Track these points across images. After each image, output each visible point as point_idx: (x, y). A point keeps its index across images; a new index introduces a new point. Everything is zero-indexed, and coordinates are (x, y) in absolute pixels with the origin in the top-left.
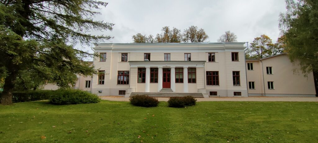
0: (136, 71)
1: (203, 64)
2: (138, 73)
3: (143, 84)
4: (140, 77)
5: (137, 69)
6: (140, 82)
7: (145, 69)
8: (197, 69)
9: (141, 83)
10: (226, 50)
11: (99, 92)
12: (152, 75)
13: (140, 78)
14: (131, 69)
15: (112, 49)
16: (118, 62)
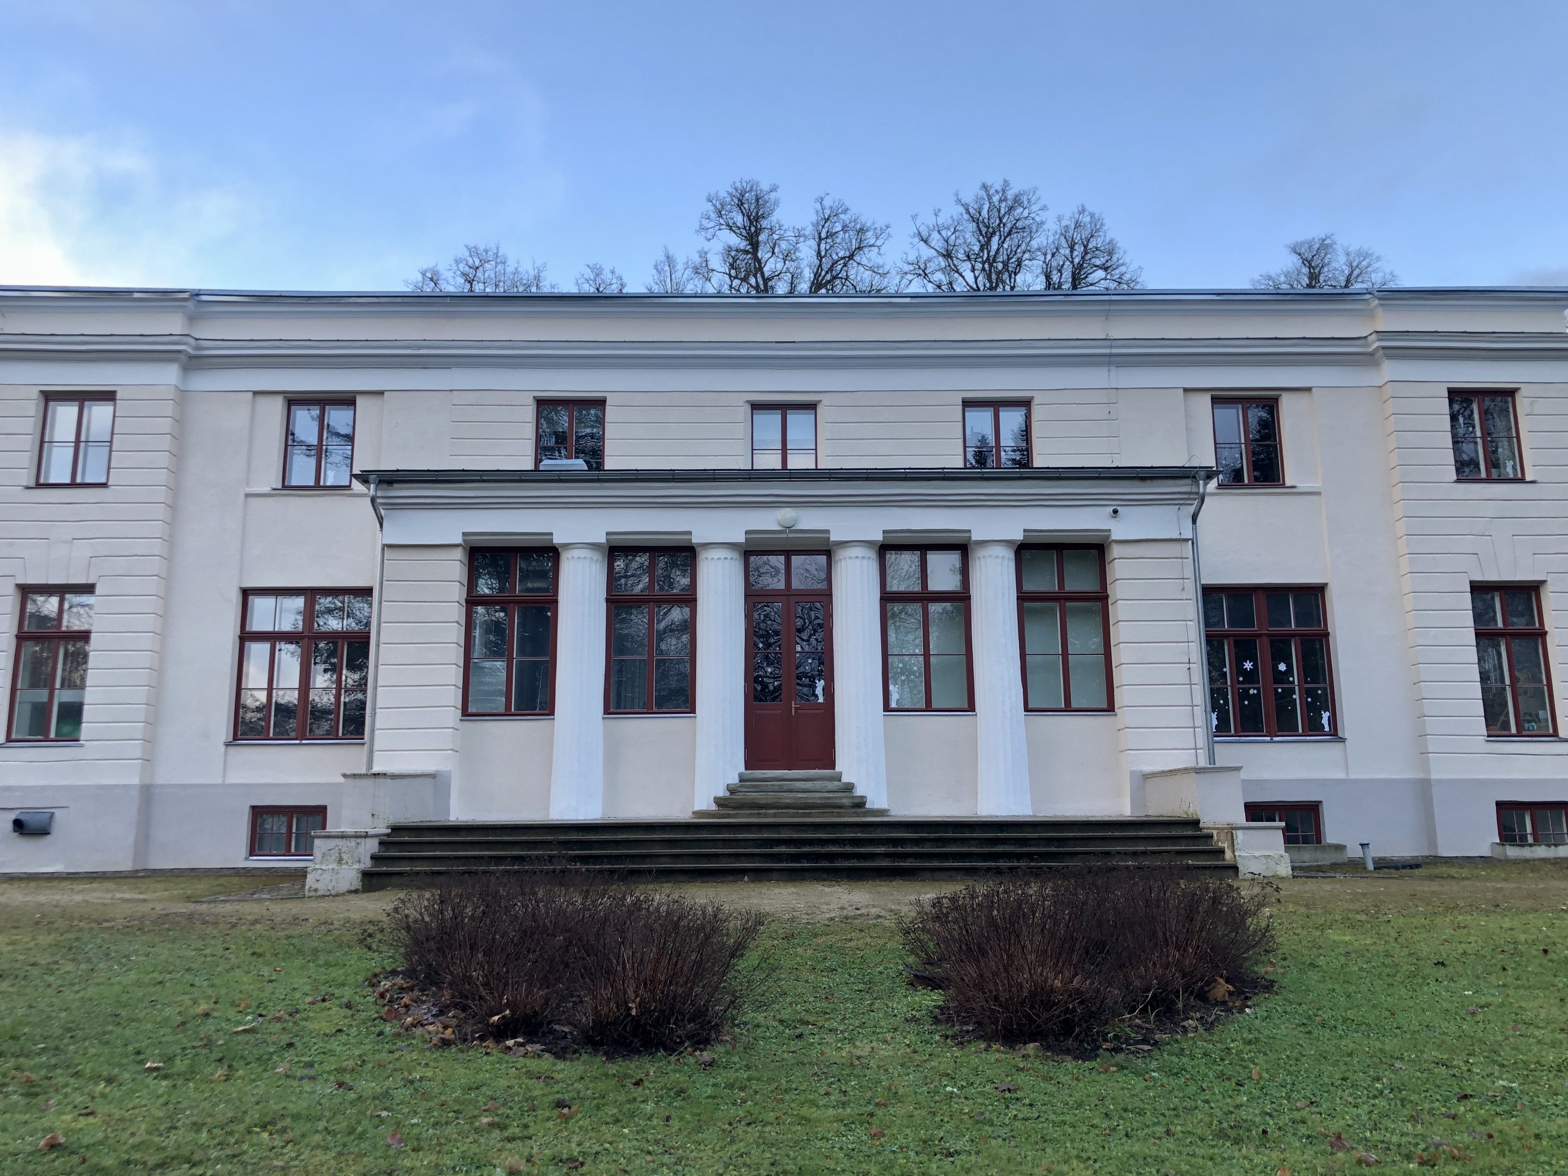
0: (449, 582)
1: (1179, 501)
2: (470, 602)
3: (524, 729)
4: (496, 650)
5: (459, 554)
6: (495, 707)
7: (545, 559)
8: (1116, 551)
9: (507, 714)
10: (1391, 370)
11: (17, 824)
15: (179, 352)
16: (249, 490)
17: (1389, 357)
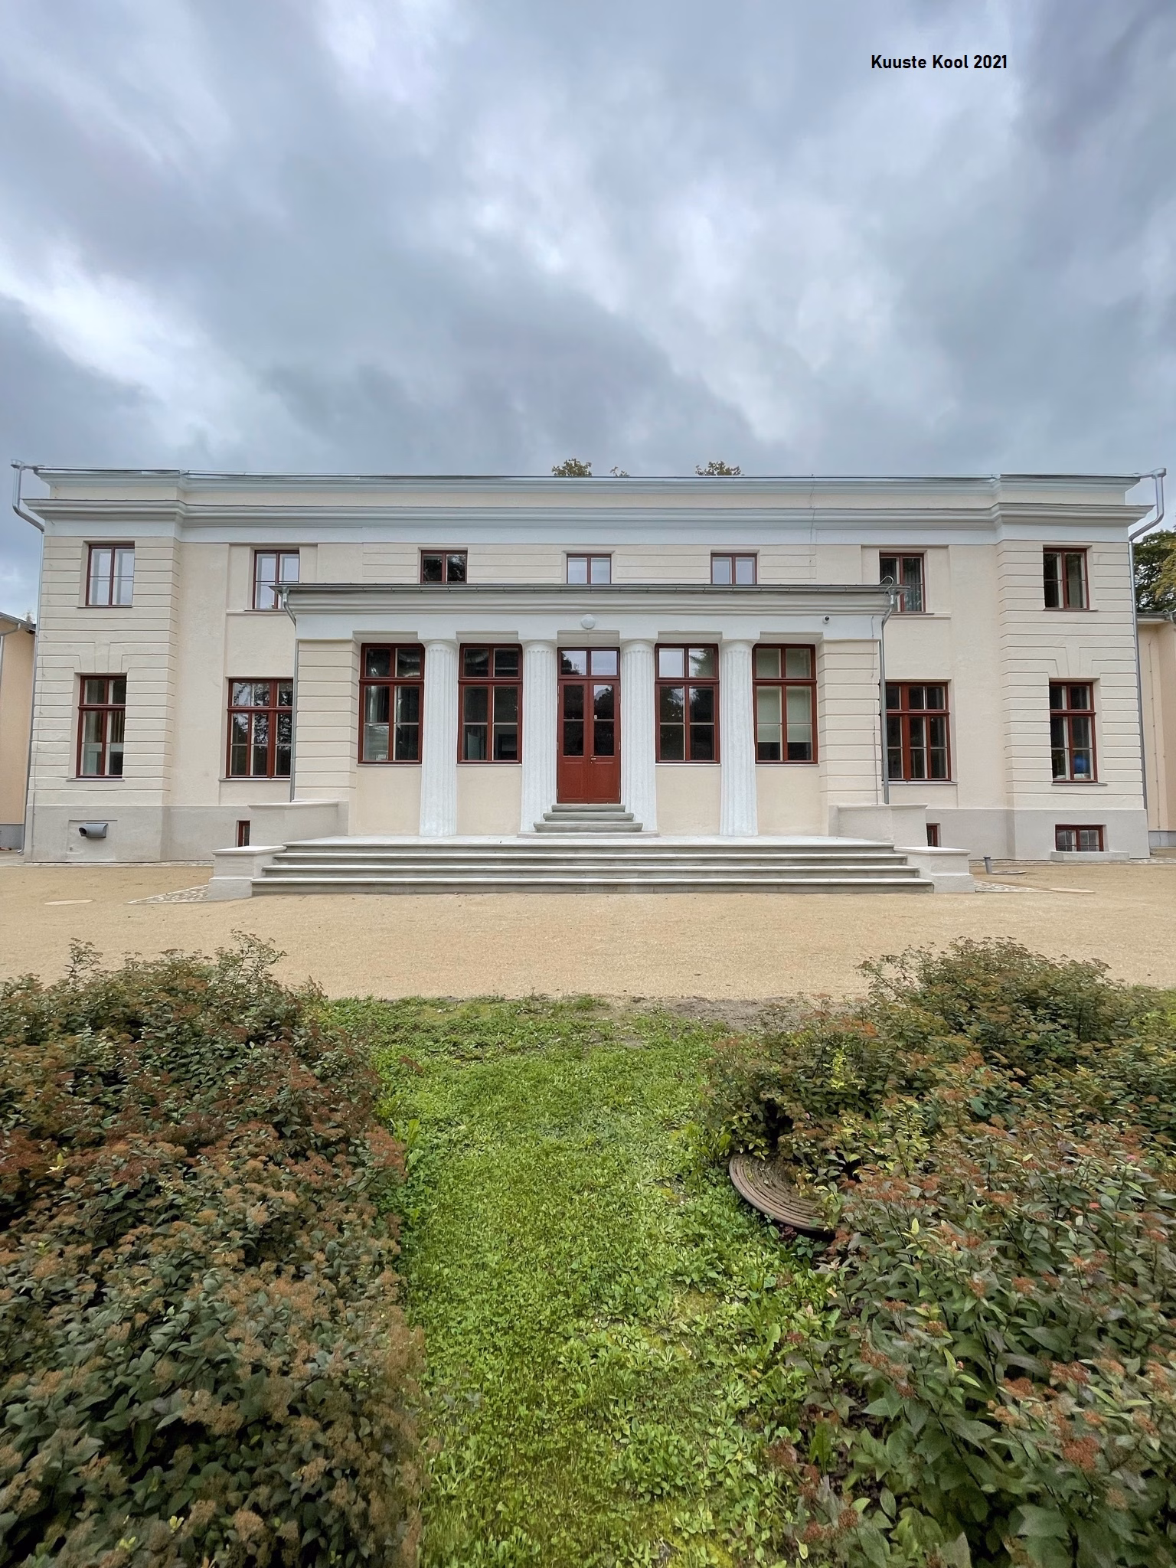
0: (346, 668)
1: (875, 611)
2: (364, 683)
3: (402, 773)
4: (384, 715)
5: (350, 647)
6: (381, 757)
7: (414, 653)
8: (826, 649)
9: (389, 762)
10: (1007, 532)
11: (83, 831)
12: (472, 702)
13: (385, 727)
14: (309, 655)
15: (175, 513)
16: (228, 611)
17: (1005, 523)
